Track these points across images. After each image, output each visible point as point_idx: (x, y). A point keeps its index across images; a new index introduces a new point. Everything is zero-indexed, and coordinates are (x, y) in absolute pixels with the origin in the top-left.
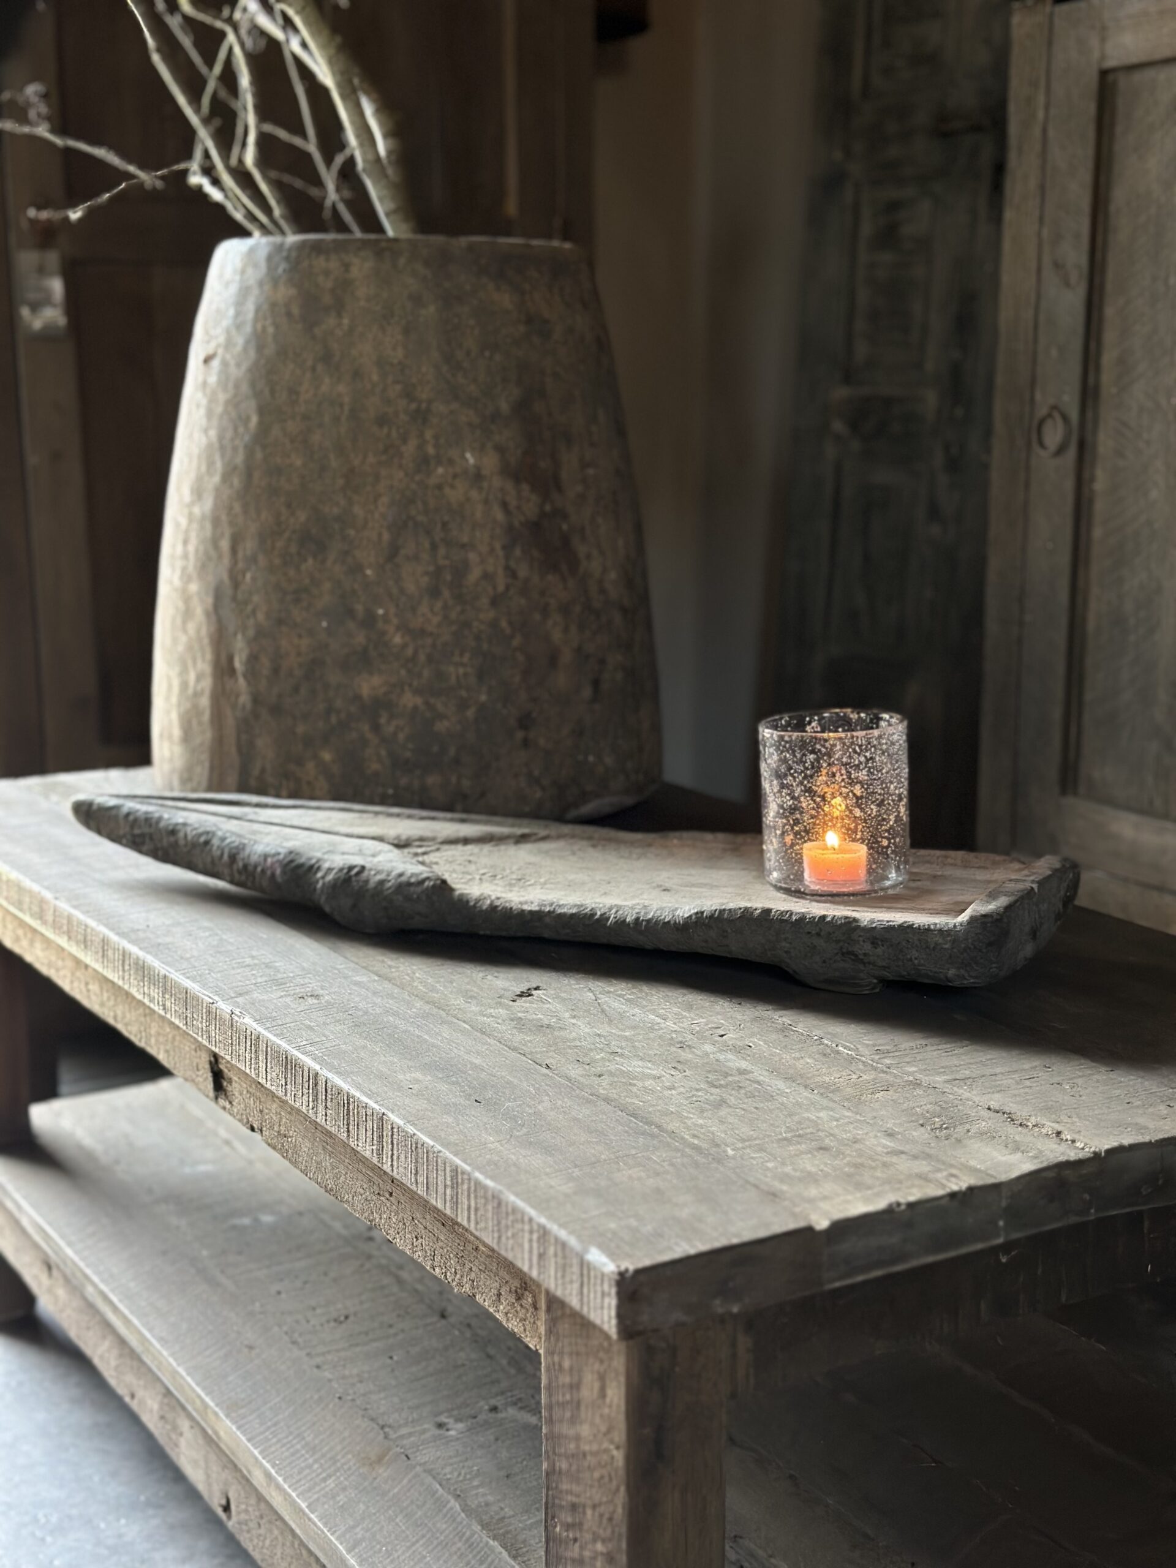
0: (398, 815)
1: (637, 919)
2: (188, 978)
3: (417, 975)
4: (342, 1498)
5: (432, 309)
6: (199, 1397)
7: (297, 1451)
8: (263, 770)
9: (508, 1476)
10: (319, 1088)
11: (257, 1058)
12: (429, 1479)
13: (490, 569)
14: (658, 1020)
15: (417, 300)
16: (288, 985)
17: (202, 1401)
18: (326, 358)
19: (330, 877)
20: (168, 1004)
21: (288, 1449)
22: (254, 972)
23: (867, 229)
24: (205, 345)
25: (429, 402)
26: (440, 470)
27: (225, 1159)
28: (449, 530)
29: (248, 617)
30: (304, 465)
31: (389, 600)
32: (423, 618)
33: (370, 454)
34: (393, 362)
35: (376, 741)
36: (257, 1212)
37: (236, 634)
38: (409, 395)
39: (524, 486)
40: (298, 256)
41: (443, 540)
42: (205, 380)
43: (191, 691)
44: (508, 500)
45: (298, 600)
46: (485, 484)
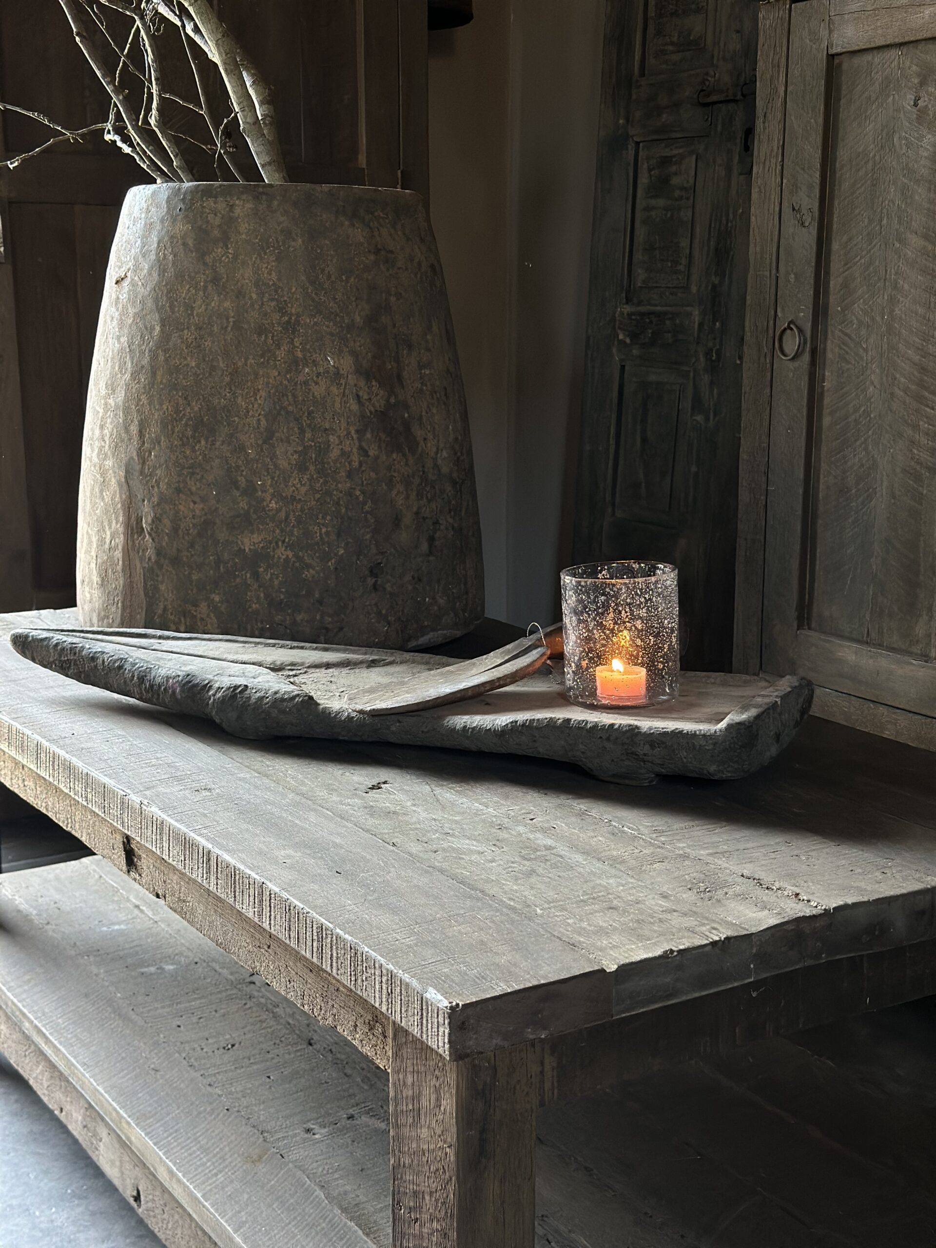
0: (274, 645)
1: (465, 727)
2: (105, 775)
3: (289, 772)
4: (229, 1189)
5: (300, 241)
6: (115, 1109)
7: (195, 1152)
8: (165, 609)
9: (362, 1170)
10: (212, 863)
11: (161, 839)
12: (299, 1173)
13: (347, 449)
14: (481, 807)
15: (288, 234)
16: (186, 781)
17: (118, 1113)
18: (216, 280)
19: (219, 695)
20: (90, 796)
21: (187, 1150)
22: (159, 771)
23: (644, 180)
24: (117, 269)
25: (298, 315)
26: (307, 370)
27: (135, 920)
28: (314, 418)
29: (153, 487)
30: (198, 366)
31: (266, 474)
32: (294, 488)
33: (251, 357)
34: (268, 284)
35: (256, 586)
36: (161, 962)
37: (144, 501)
38: (282, 310)
39: (374, 383)
40: (192, 199)
41: (309, 426)
42: (118, 298)
43: (107, 546)
44: (361, 394)
45: (193, 473)
46: (343, 381)
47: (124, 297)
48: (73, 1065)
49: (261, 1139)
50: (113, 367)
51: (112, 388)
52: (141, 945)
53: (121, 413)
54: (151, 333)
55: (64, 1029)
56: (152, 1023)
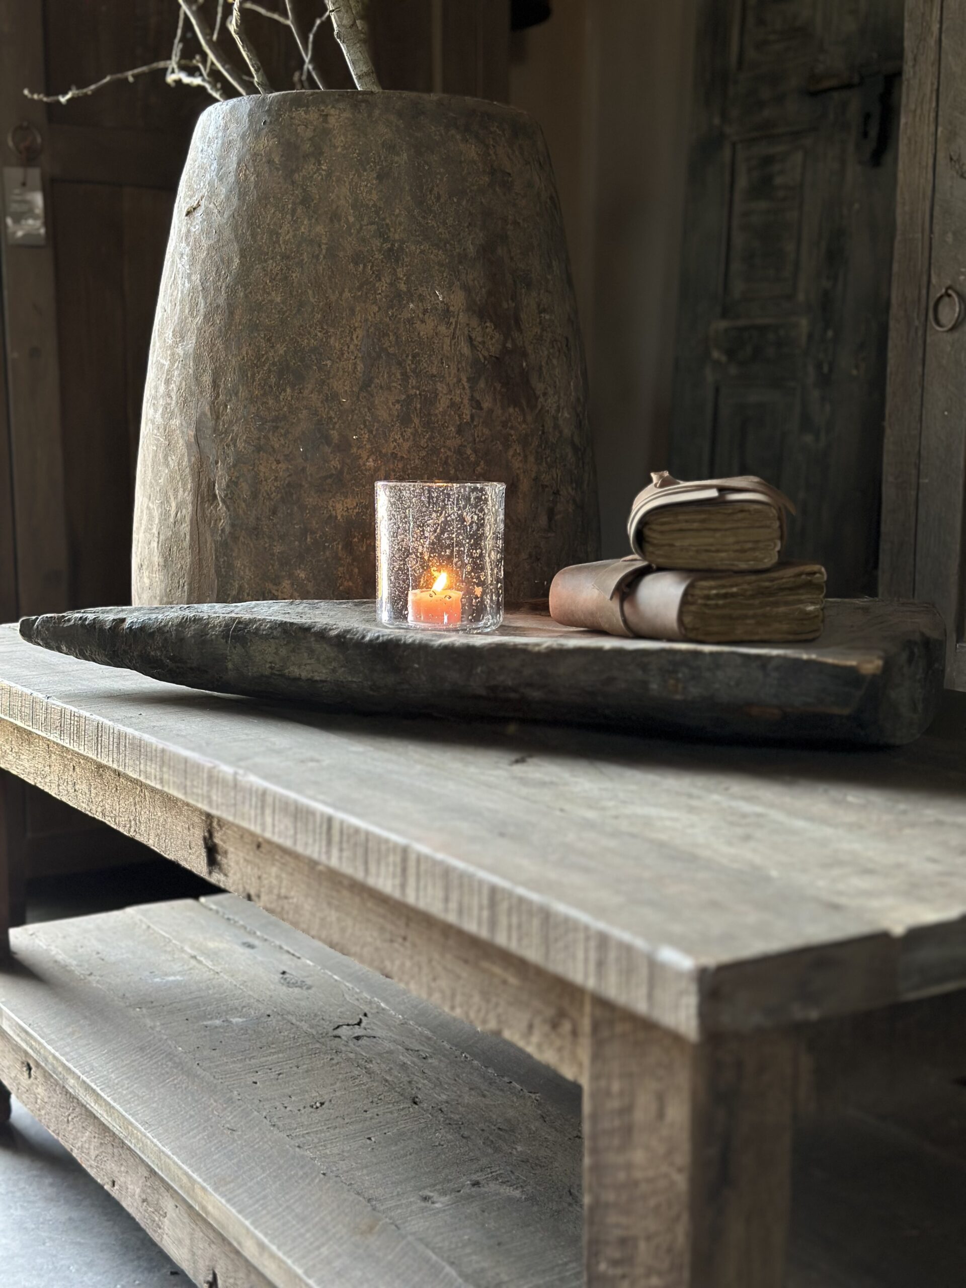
2: (186, 749)
5: (405, 156)
6: (186, 1174)
7: (288, 1222)
9: (499, 1245)
10: (333, 832)
12: (421, 1247)
13: (458, 399)
15: (391, 148)
16: (286, 753)
17: (189, 1177)
18: (306, 201)
21: (278, 1220)
23: (742, 182)
24: (188, 199)
25: (402, 242)
26: (411, 305)
27: (192, 971)
28: (419, 362)
29: (228, 446)
30: (283, 302)
31: (362, 426)
32: (395, 444)
33: (346, 290)
34: (368, 205)
35: (349, 560)
36: (227, 1014)
37: (217, 463)
38: (382, 235)
39: (488, 324)
40: (279, 110)
41: (414, 371)
42: (189, 231)
43: (172, 520)
44: (473, 336)
45: (277, 427)
46: (452, 320)
47: (196, 228)
48: (131, 1124)
49: (369, 1209)
50: (182, 311)
51: (180, 335)
52: (201, 997)
53: (191, 362)
54: (228, 267)
55: (117, 1084)
56: (222, 1078)
